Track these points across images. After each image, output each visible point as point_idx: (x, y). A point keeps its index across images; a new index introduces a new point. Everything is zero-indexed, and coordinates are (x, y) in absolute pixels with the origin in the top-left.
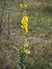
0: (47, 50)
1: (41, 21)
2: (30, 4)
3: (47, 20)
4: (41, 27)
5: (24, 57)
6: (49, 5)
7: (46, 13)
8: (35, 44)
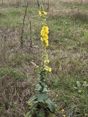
0: (75, 66)
1: (70, 31)
2: (58, 10)
3: (77, 29)
4: (69, 38)
5: (45, 74)
6: (80, 11)
7: (76, 22)
8: (61, 59)
